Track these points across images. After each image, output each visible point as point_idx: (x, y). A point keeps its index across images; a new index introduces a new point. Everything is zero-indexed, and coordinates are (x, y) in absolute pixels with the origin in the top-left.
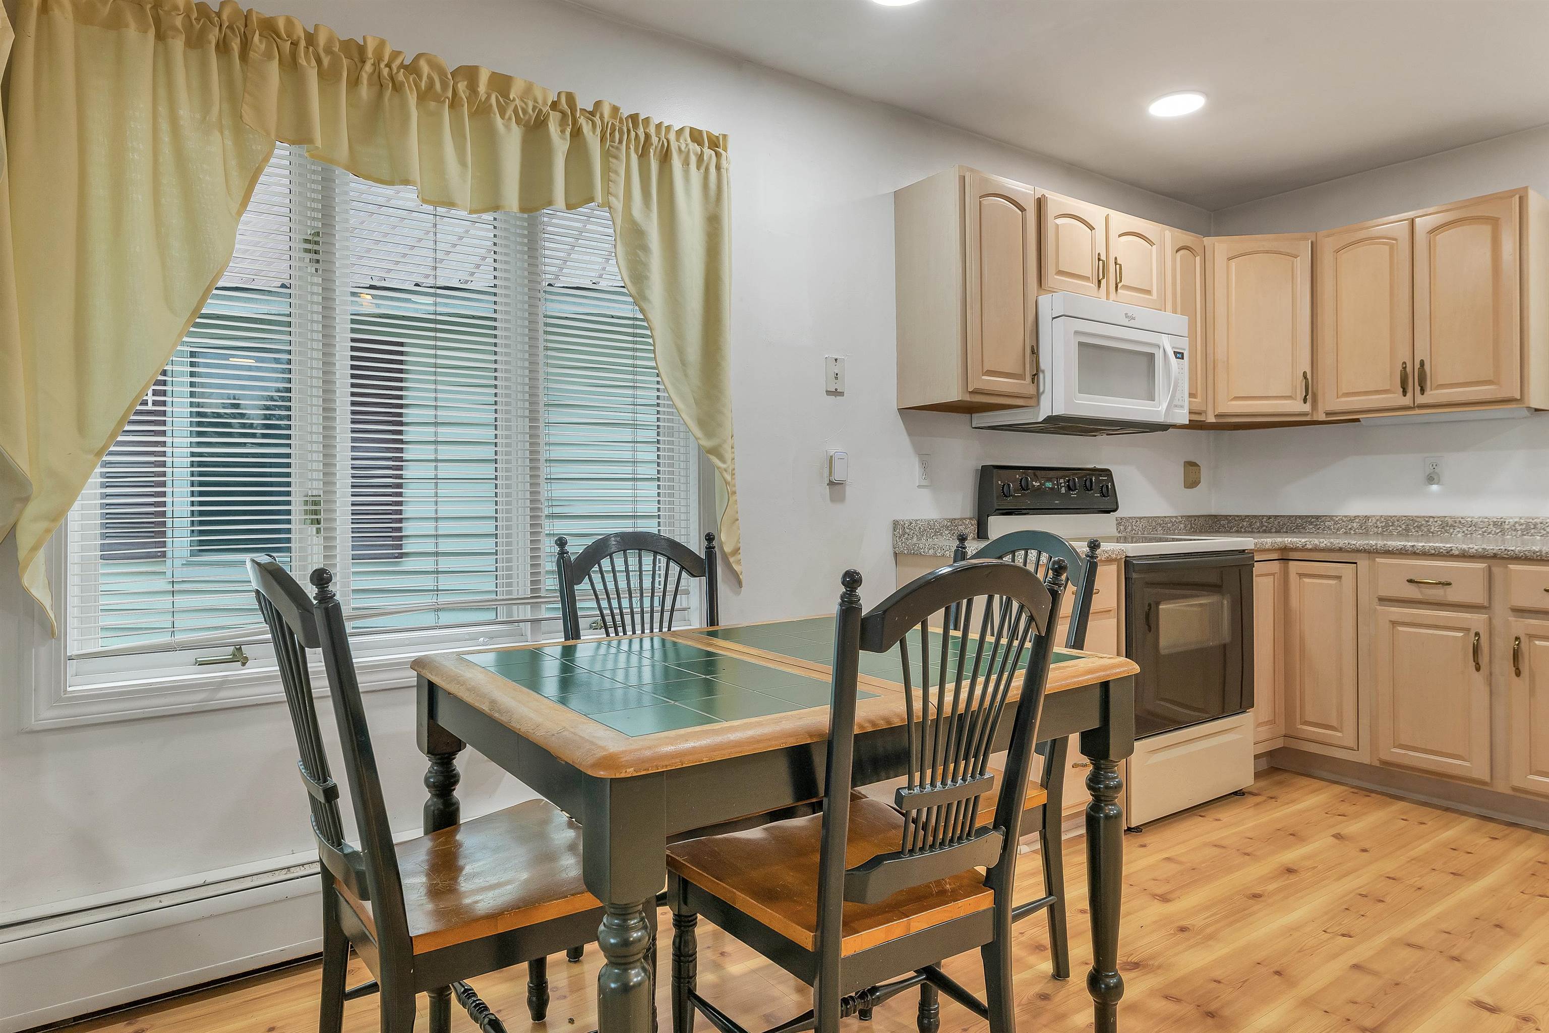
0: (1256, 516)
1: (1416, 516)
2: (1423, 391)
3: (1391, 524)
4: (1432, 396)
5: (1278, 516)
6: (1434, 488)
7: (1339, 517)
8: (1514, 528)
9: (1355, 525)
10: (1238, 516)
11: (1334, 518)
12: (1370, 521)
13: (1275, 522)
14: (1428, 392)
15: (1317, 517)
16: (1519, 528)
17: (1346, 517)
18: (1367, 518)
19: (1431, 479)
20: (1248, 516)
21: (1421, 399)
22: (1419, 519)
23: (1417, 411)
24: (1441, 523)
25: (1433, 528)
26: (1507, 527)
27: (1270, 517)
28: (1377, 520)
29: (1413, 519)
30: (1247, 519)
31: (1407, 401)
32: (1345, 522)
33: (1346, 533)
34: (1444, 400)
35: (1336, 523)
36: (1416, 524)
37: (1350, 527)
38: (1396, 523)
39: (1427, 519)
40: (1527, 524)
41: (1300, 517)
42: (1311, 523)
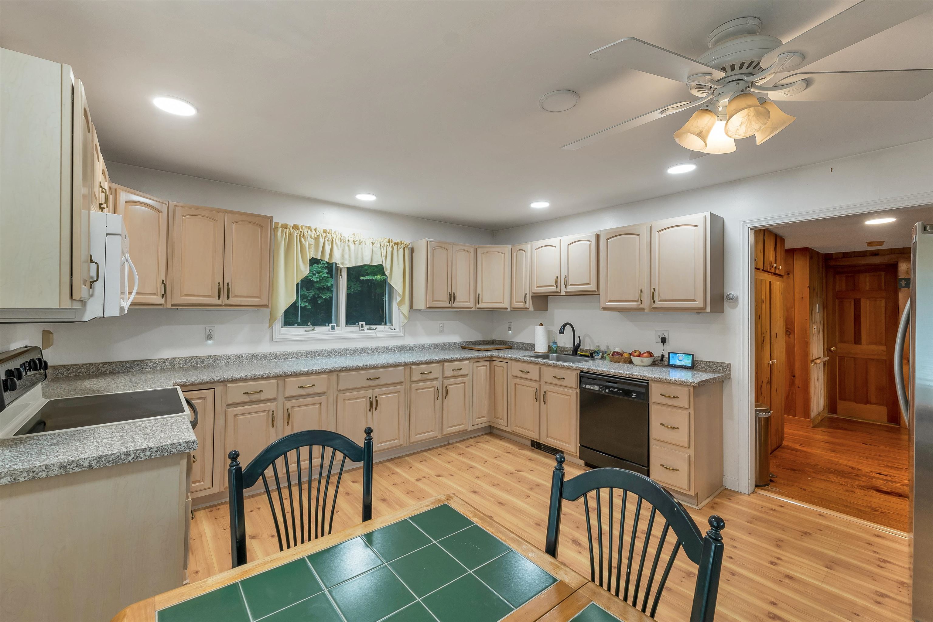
0: (92, 364)
1: (201, 356)
2: (228, 298)
3: (188, 362)
4: (232, 301)
5: (112, 362)
6: (210, 342)
7: (156, 360)
8: (246, 358)
9: (167, 364)
10: (75, 365)
11: (153, 361)
12: (176, 361)
13: (110, 367)
14: (230, 299)
15: (142, 361)
16: (248, 358)
17: (161, 359)
18: (174, 359)
19: (209, 337)
20: (85, 364)
21: (227, 302)
22: (203, 358)
23: (223, 307)
24: (214, 359)
25: (210, 362)
26: (243, 358)
27: (104, 364)
28: (180, 360)
29: (200, 358)
30: (85, 367)
31: (219, 302)
32: (160, 362)
33: (161, 369)
34: (238, 303)
35: (154, 363)
36: (202, 360)
37: (163, 365)
38: (191, 361)
39: (207, 358)
40: (252, 356)
41: (128, 362)
42: (137, 365)
